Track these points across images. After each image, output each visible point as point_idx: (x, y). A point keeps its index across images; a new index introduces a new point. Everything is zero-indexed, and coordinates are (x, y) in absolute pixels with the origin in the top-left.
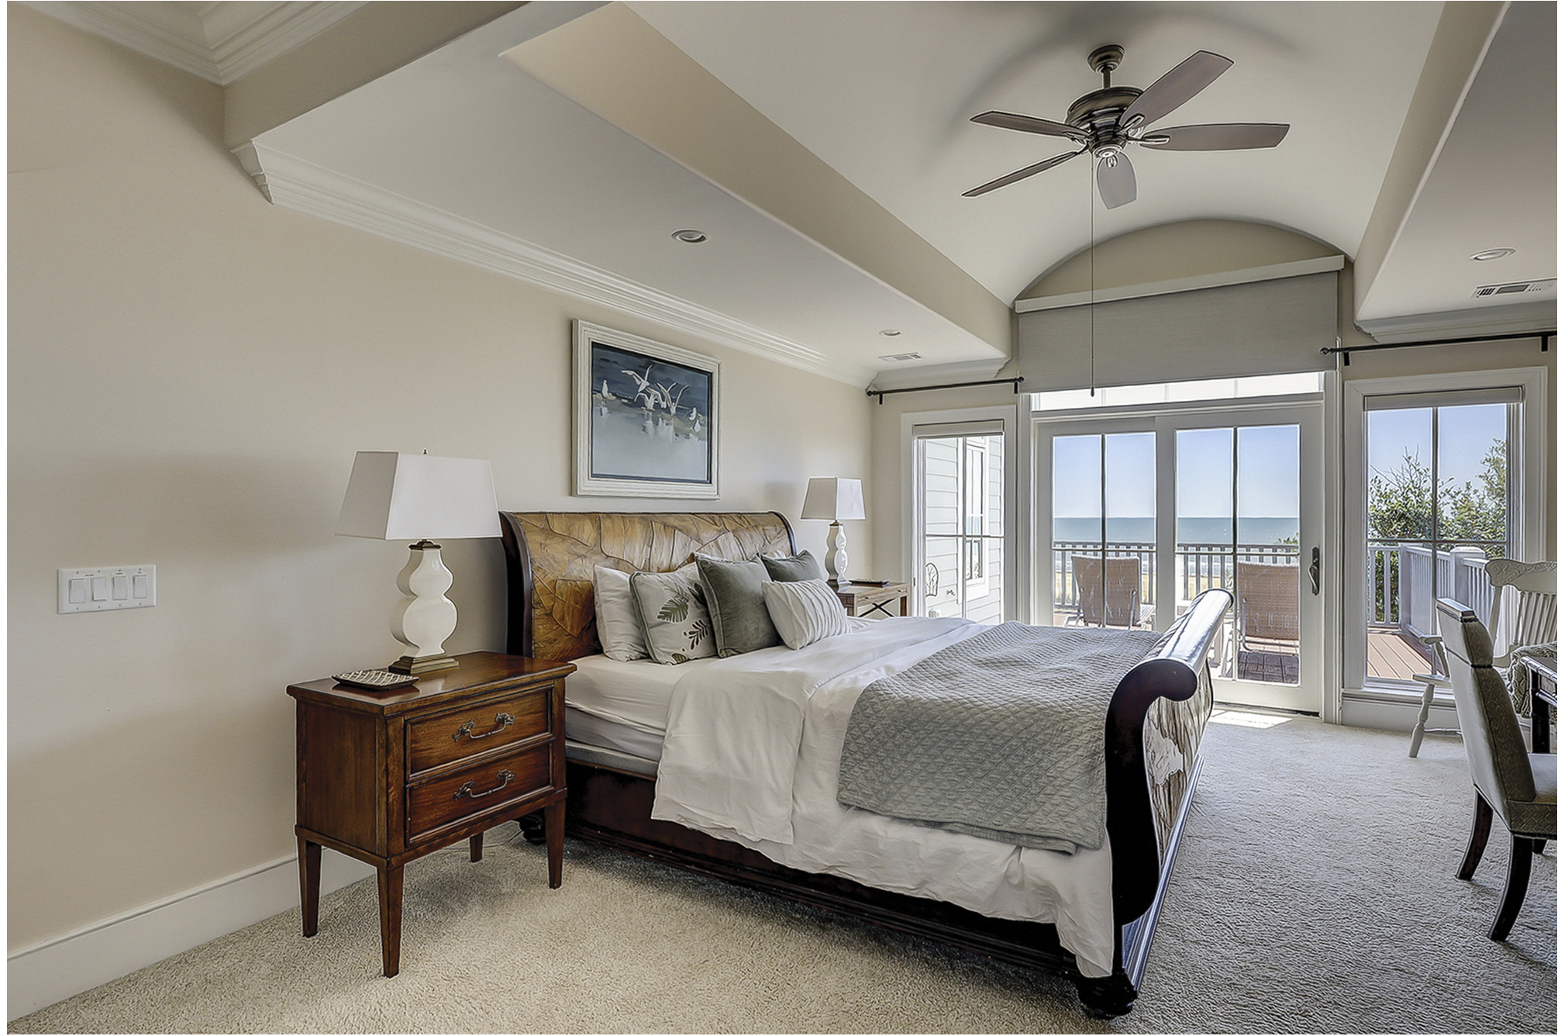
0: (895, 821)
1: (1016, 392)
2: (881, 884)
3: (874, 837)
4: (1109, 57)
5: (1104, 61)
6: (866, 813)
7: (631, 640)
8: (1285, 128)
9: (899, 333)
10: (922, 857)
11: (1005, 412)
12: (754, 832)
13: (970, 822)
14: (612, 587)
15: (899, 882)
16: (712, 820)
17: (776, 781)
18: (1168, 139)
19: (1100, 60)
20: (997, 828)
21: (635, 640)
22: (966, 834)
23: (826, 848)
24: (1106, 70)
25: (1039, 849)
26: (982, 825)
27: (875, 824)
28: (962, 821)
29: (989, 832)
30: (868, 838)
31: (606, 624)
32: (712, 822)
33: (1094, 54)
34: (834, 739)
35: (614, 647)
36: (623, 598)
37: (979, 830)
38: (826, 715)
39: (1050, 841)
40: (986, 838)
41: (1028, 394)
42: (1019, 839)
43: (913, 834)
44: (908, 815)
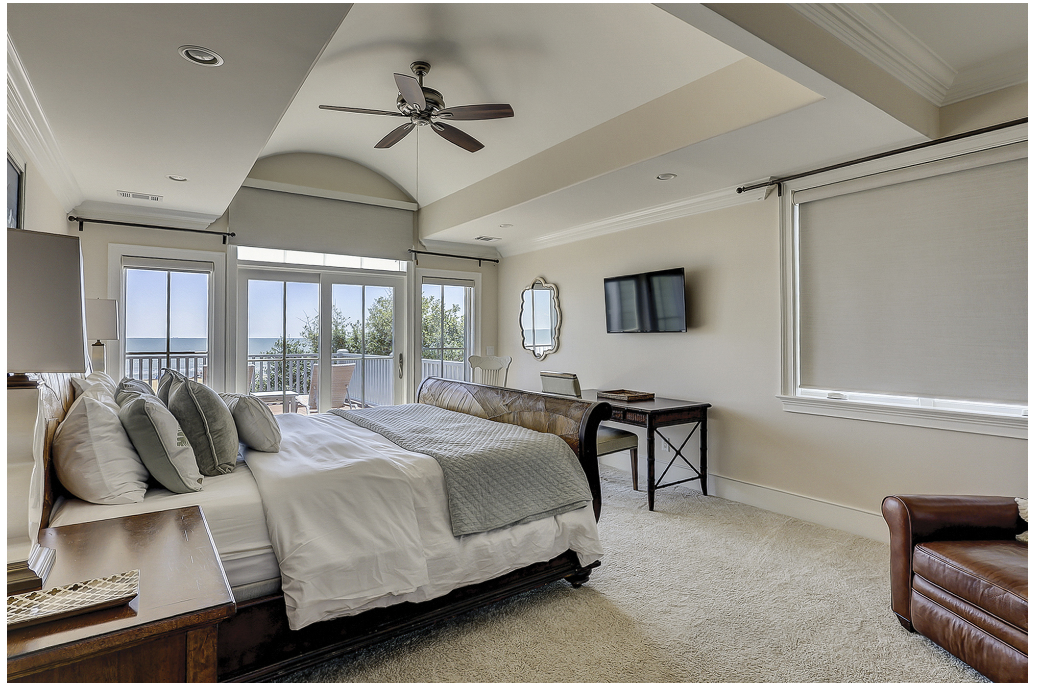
0: (491, 533)
1: (224, 242)
2: (492, 575)
3: (484, 548)
4: (424, 68)
5: (421, 70)
6: (473, 536)
7: (135, 478)
8: (481, 146)
9: (185, 180)
10: (514, 545)
11: (216, 256)
12: (412, 585)
13: (535, 513)
14: (105, 420)
15: (502, 568)
16: (366, 597)
17: (414, 541)
18: (443, 129)
19: (419, 68)
20: (546, 510)
21: (138, 477)
22: (534, 521)
23: (454, 572)
24: (421, 74)
25: (571, 511)
26: (539, 512)
27: (481, 540)
28: (531, 514)
29: (543, 514)
30: (481, 552)
31: (100, 465)
32: (366, 599)
33: (416, 63)
34: (435, 496)
35: (117, 490)
36: (117, 432)
37: (538, 515)
38: (425, 481)
39: (575, 505)
40: (543, 518)
41: (235, 246)
42: (555, 512)
43: (505, 535)
44: (501, 524)
